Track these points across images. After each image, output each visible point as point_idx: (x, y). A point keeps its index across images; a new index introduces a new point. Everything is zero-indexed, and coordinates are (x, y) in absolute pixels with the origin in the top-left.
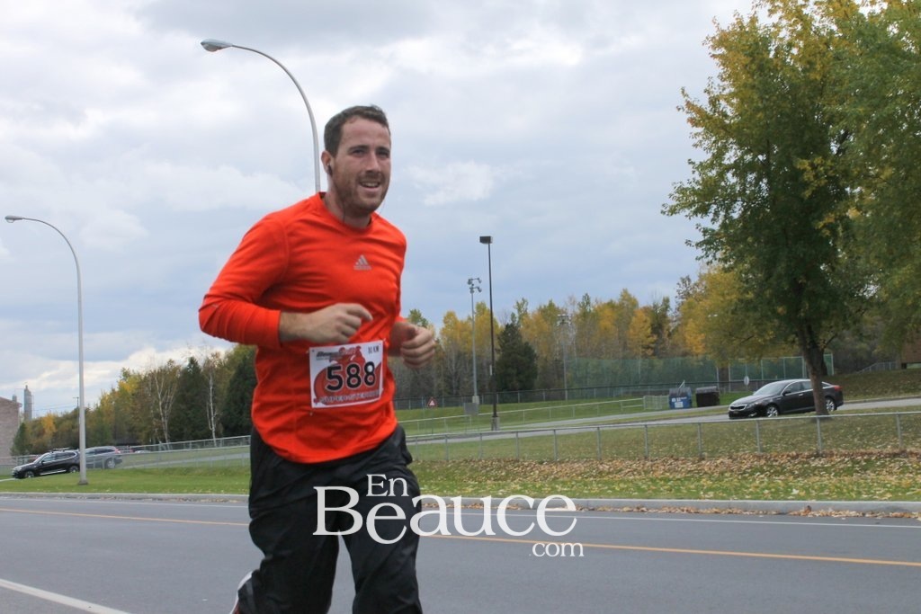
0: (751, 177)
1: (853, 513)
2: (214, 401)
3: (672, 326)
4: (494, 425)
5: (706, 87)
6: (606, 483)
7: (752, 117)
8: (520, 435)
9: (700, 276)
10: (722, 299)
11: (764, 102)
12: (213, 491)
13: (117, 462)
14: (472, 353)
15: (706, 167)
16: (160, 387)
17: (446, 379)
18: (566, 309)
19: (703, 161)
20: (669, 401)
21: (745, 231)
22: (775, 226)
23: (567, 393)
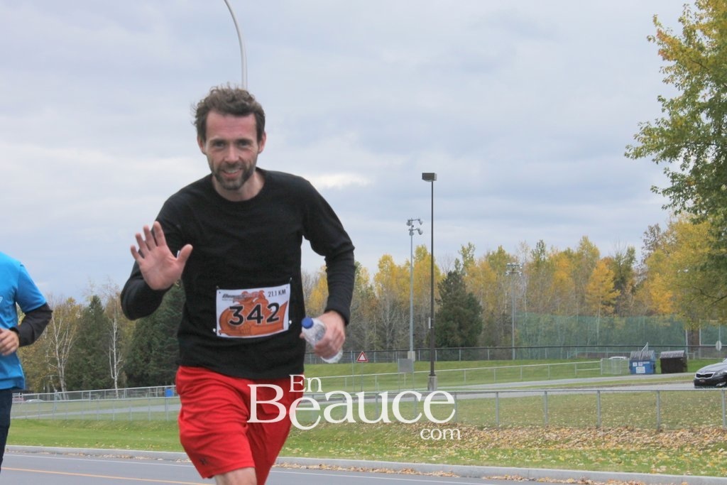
2: (116, 347)
3: (637, 281)
4: (431, 385)
5: (680, 15)
6: (551, 453)
9: (672, 227)
10: (693, 252)
12: (117, 446)
14: (409, 302)
15: (678, 106)
16: (57, 328)
17: (379, 330)
18: (517, 257)
19: (673, 99)
20: (629, 366)
21: (719, 178)
23: (514, 352)
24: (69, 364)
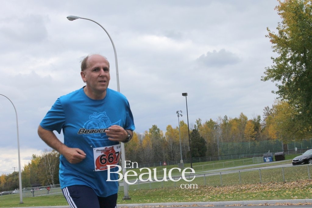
0: (298, 63)
3: (262, 127)
5: (277, 26)
7: (297, 38)
8: (206, 175)
9: (273, 107)
10: (284, 115)
11: (303, 32)
14: (179, 142)
15: (279, 60)
16: (50, 161)
17: (168, 153)
18: (217, 122)
19: (277, 57)
20: (263, 159)
21: (297, 86)
22: (309, 83)
23: (220, 157)
24: (55, 174)
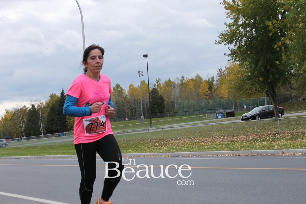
0: (249, 29)
1: (300, 154)
2: (42, 121)
3: (215, 87)
4: (151, 126)
6: (199, 146)
7: (248, 5)
8: (164, 130)
9: (226, 68)
10: (235, 76)
12: (47, 154)
13: (6, 145)
14: (140, 99)
15: (232, 26)
16: (21, 116)
17: (130, 110)
19: (230, 23)
20: (216, 115)
21: (247, 50)
22: (258, 47)
23: (177, 114)
24: (26, 128)
